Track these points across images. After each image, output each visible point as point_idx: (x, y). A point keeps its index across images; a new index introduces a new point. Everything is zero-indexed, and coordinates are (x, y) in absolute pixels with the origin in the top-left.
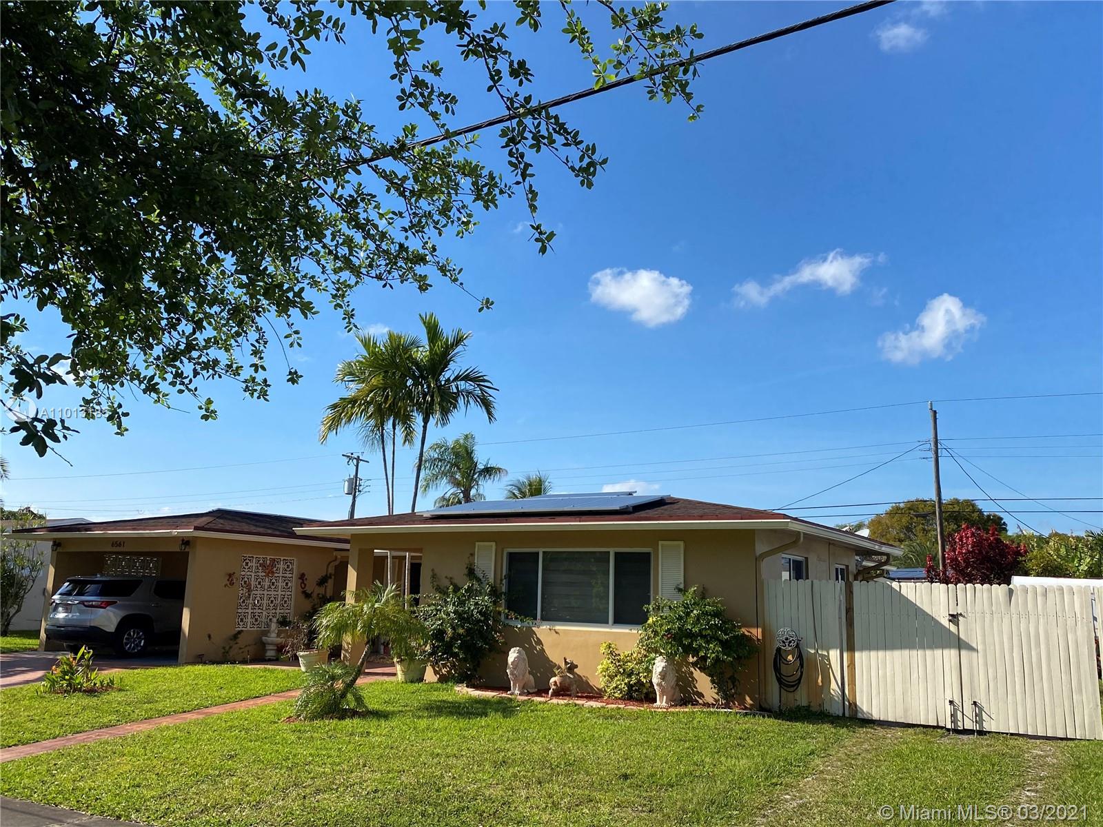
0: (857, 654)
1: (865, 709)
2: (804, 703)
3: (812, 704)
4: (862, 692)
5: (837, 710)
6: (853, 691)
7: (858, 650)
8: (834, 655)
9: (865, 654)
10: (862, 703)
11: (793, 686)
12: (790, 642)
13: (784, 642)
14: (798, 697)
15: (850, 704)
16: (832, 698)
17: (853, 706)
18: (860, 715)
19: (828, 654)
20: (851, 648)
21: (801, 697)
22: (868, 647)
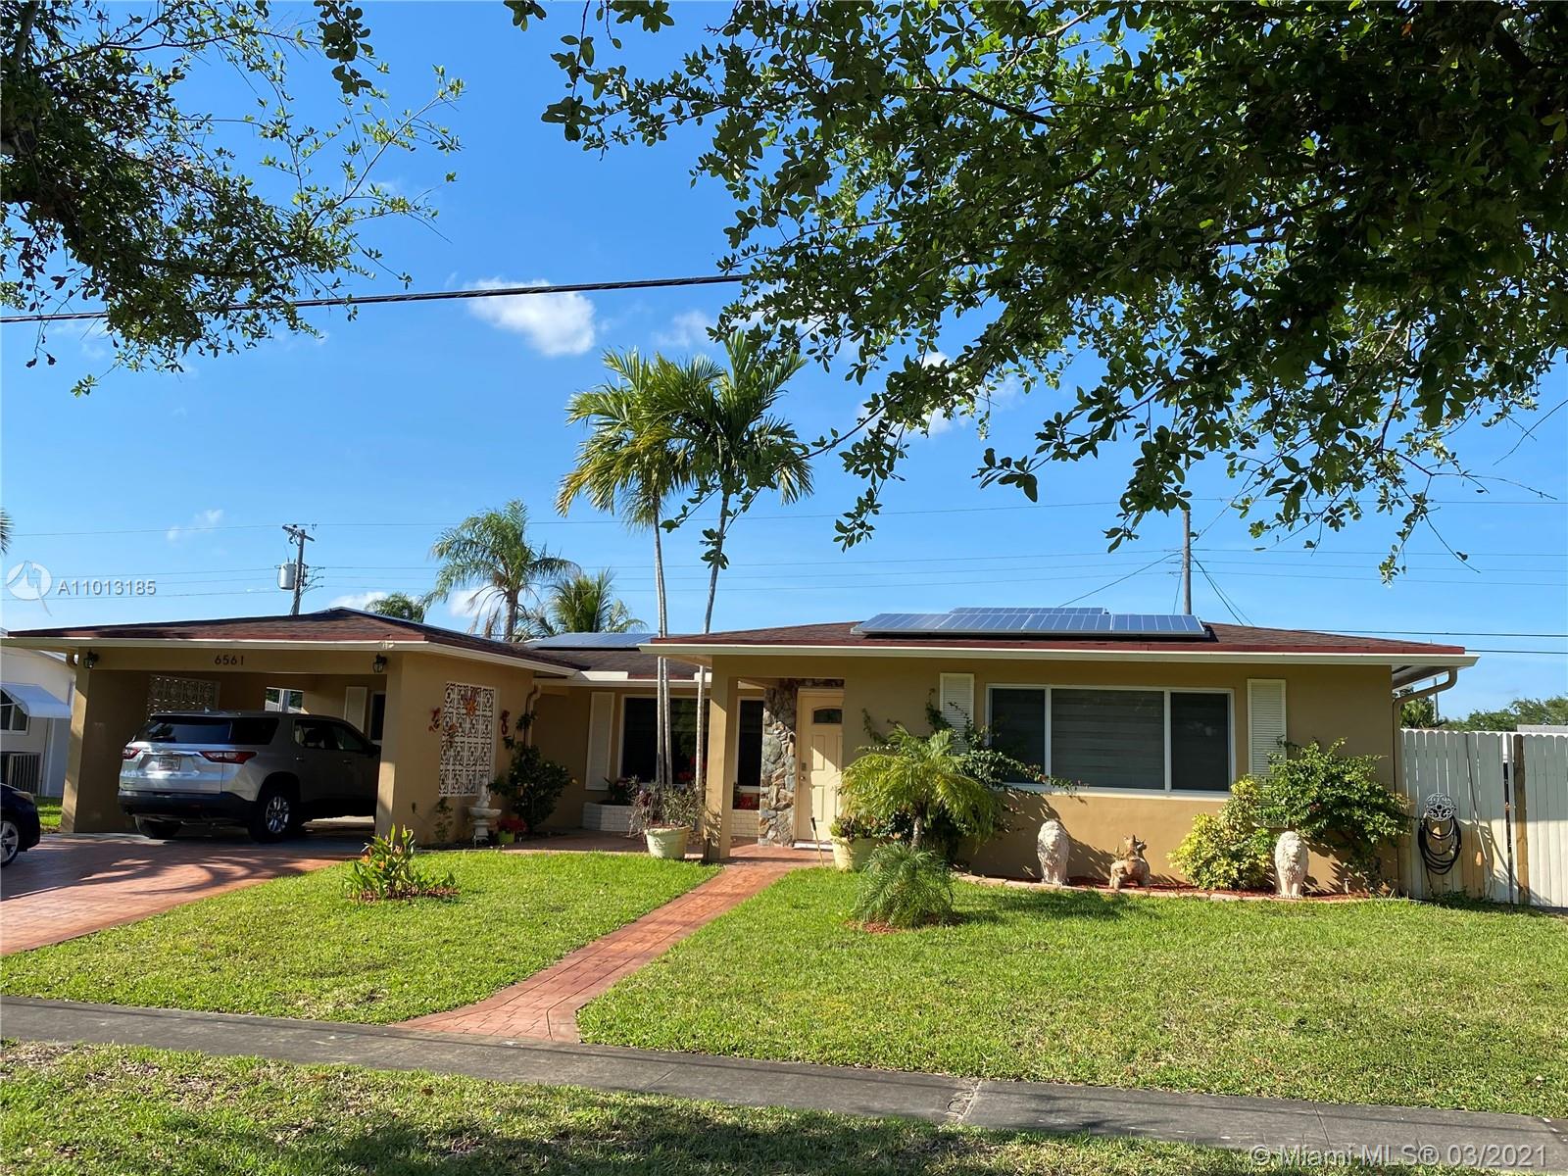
0: (1530, 826)
1: (1542, 894)
2: (1458, 888)
3: (1468, 889)
4: (1537, 872)
5: (1501, 896)
6: (1525, 872)
7: (1531, 821)
8: (1498, 827)
9: (1541, 825)
10: (1538, 887)
11: (1445, 867)
12: (1444, 811)
13: (1435, 812)
14: (1448, 880)
15: (1520, 888)
16: (1495, 881)
17: (1524, 891)
18: (1534, 902)
19: (1490, 825)
20: (1522, 818)
21: (1453, 881)
22: (1546, 816)
